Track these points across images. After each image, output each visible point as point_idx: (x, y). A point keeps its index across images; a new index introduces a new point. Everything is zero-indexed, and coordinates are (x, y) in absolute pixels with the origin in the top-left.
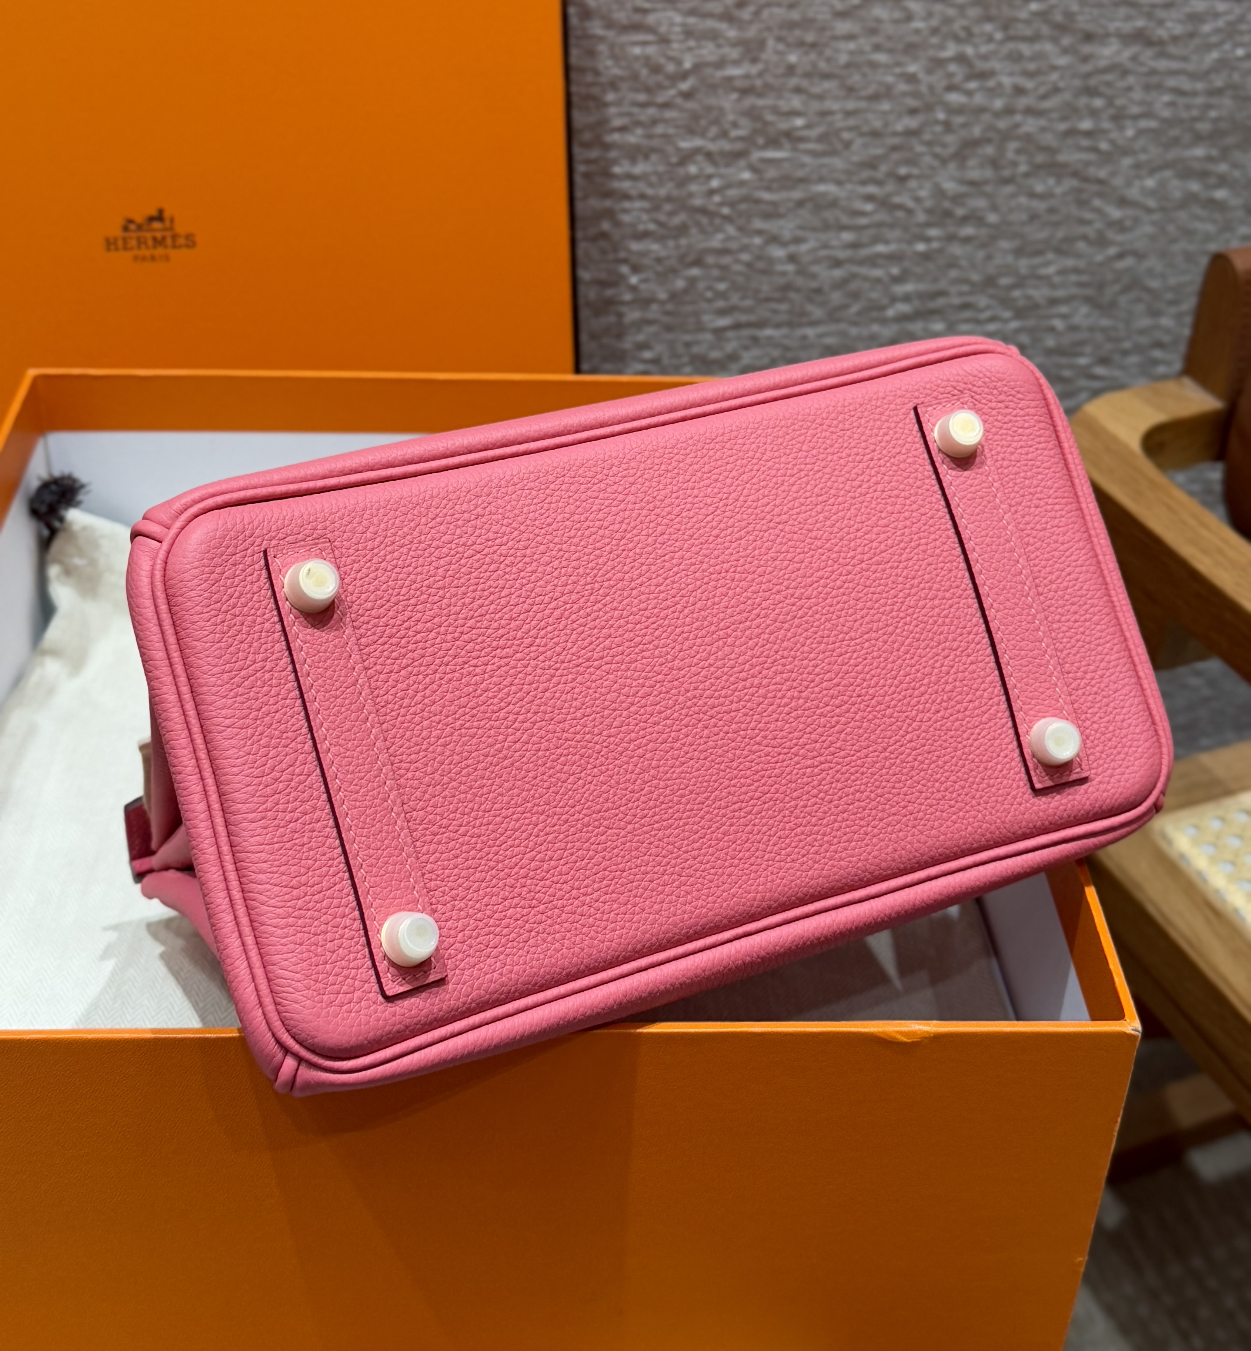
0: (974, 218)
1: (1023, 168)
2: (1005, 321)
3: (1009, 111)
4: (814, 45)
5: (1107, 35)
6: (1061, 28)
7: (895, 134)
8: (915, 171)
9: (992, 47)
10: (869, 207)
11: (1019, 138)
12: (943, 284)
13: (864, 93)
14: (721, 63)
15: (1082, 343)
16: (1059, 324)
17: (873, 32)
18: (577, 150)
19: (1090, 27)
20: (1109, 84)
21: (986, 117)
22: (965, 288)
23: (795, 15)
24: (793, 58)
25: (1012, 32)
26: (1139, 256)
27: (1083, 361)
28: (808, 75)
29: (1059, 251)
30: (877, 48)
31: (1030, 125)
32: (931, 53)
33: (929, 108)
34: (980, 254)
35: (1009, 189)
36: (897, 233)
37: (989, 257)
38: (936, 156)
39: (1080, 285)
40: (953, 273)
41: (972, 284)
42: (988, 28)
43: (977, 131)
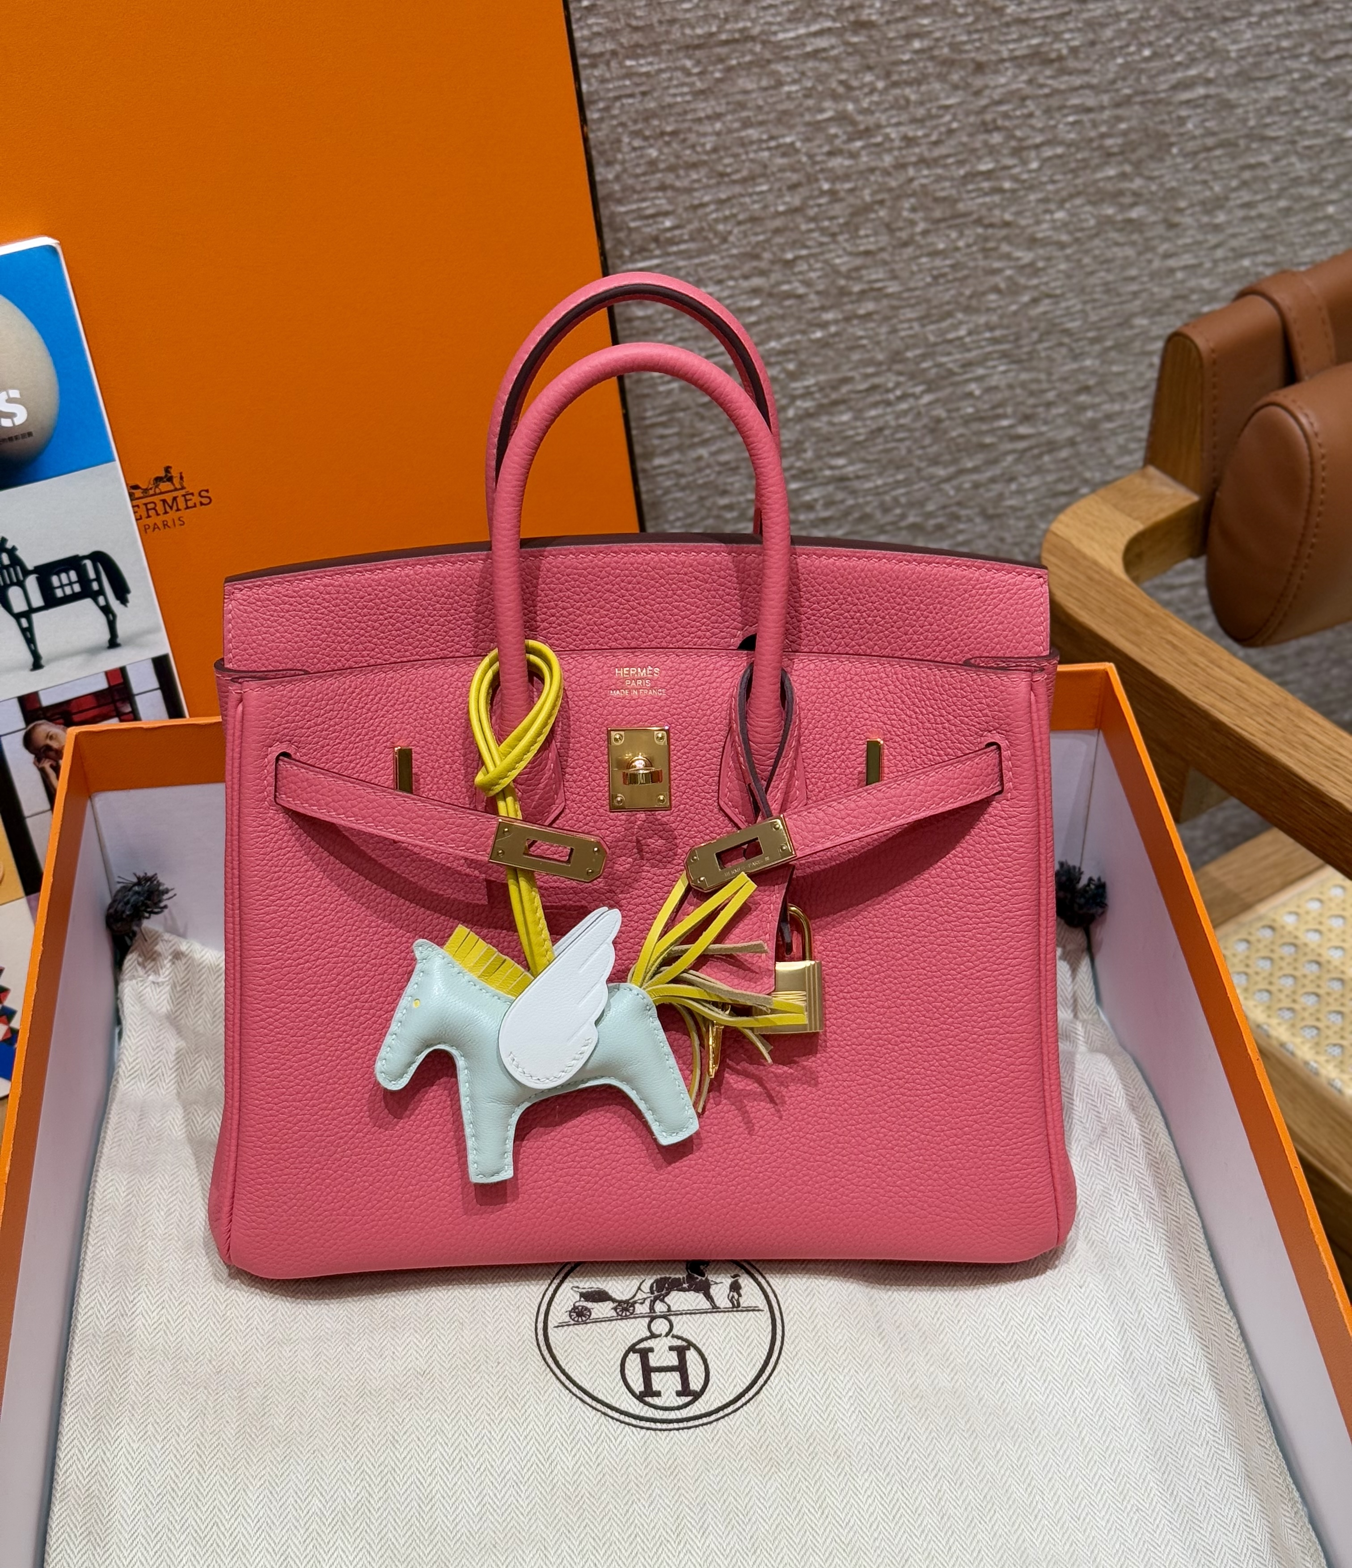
1: (921, 227)
2: (916, 397)
3: (901, 166)
4: (674, 133)
5: (1003, 60)
6: (950, 63)
7: (778, 214)
8: (804, 252)
9: (875, 98)
10: (756, 302)
11: (914, 194)
12: (845, 371)
13: (736, 177)
15: (1001, 404)
16: (974, 388)
17: (742, 106)
19: (981, 57)
20: (1006, 116)
21: (876, 177)
22: (870, 370)
23: (651, 104)
24: (653, 153)
25: (895, 77)
26: (1056, 298)
27: (1005, 423)
28: (672, 169)
29: (967, 310)
30: (747, 124)
31: (924, 177)
32: (808, 118)
33: (811, 179)
34: (884, 329)
35: (909, 251)
36: (791, 323)
37: (894, 331)
38: (823, 231)
39: (995, 341)
40: (856, 356)
41: (880, 364)
42: (868, 78)
43: (867, 195)
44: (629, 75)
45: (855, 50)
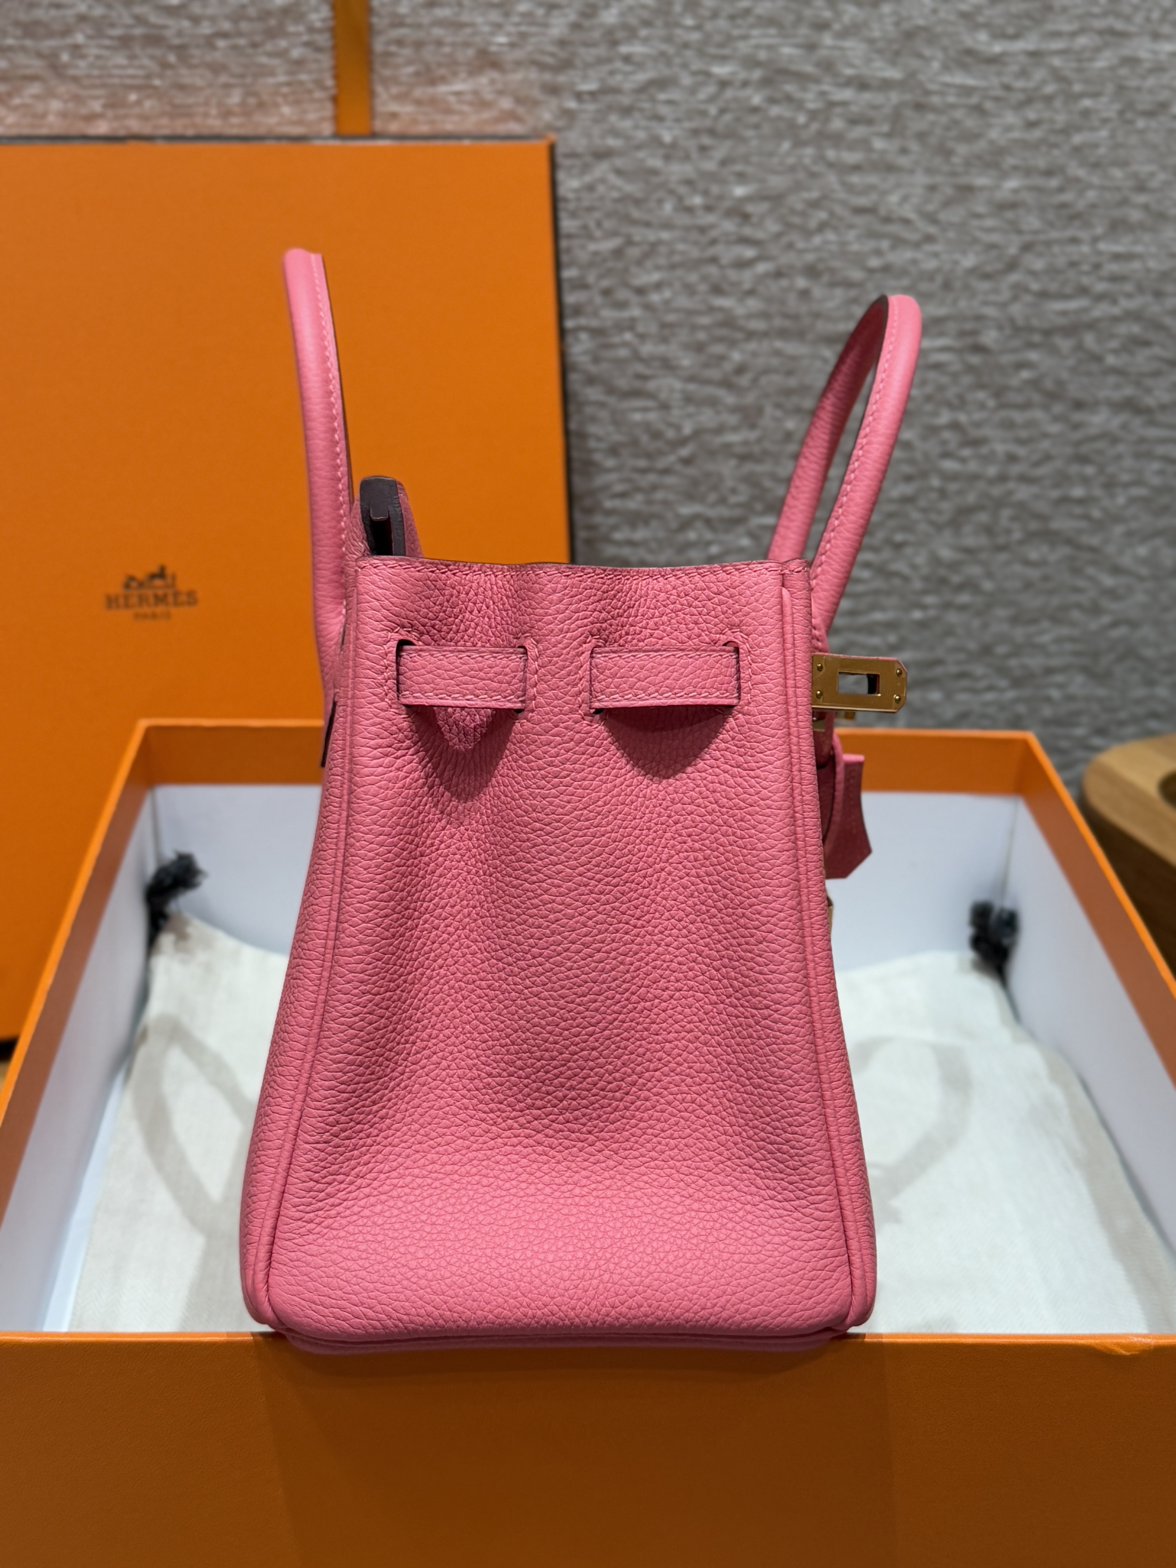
0: (969, 585)
1: (1017, 536)
2: (1002, 690)
3: (1002, 478)
5: (1097, 403)
6: (1053, 396)
7: (891, 501)
8: (910, 538)
9: (985, 414)
11: (1012, 505)
12: (940, 653)
14: (720, 430)
15: (1078, 713)
16: (1055, 694)
18: (578, 516)
19: (1080, 395)
20: (1100, 452)
21: (981, 485)
22: (962, 656)
23: (792, 382)
25: (1004, 400)
26: (1133, 624)
27: (1080, 732)
29: (1055, 620)
31: (1023, 493)
33: (924, 475)
34: (977, 623)
35: (1003, 557)
36: (893, 601)
37: (985, 626)
38: (932, 523)
39: (1077, 654)
40: (950, 642)
41: (969, 652)
42: (981, 395)
43: (971, 498)
44: (777, 353)
45: (970, 369)
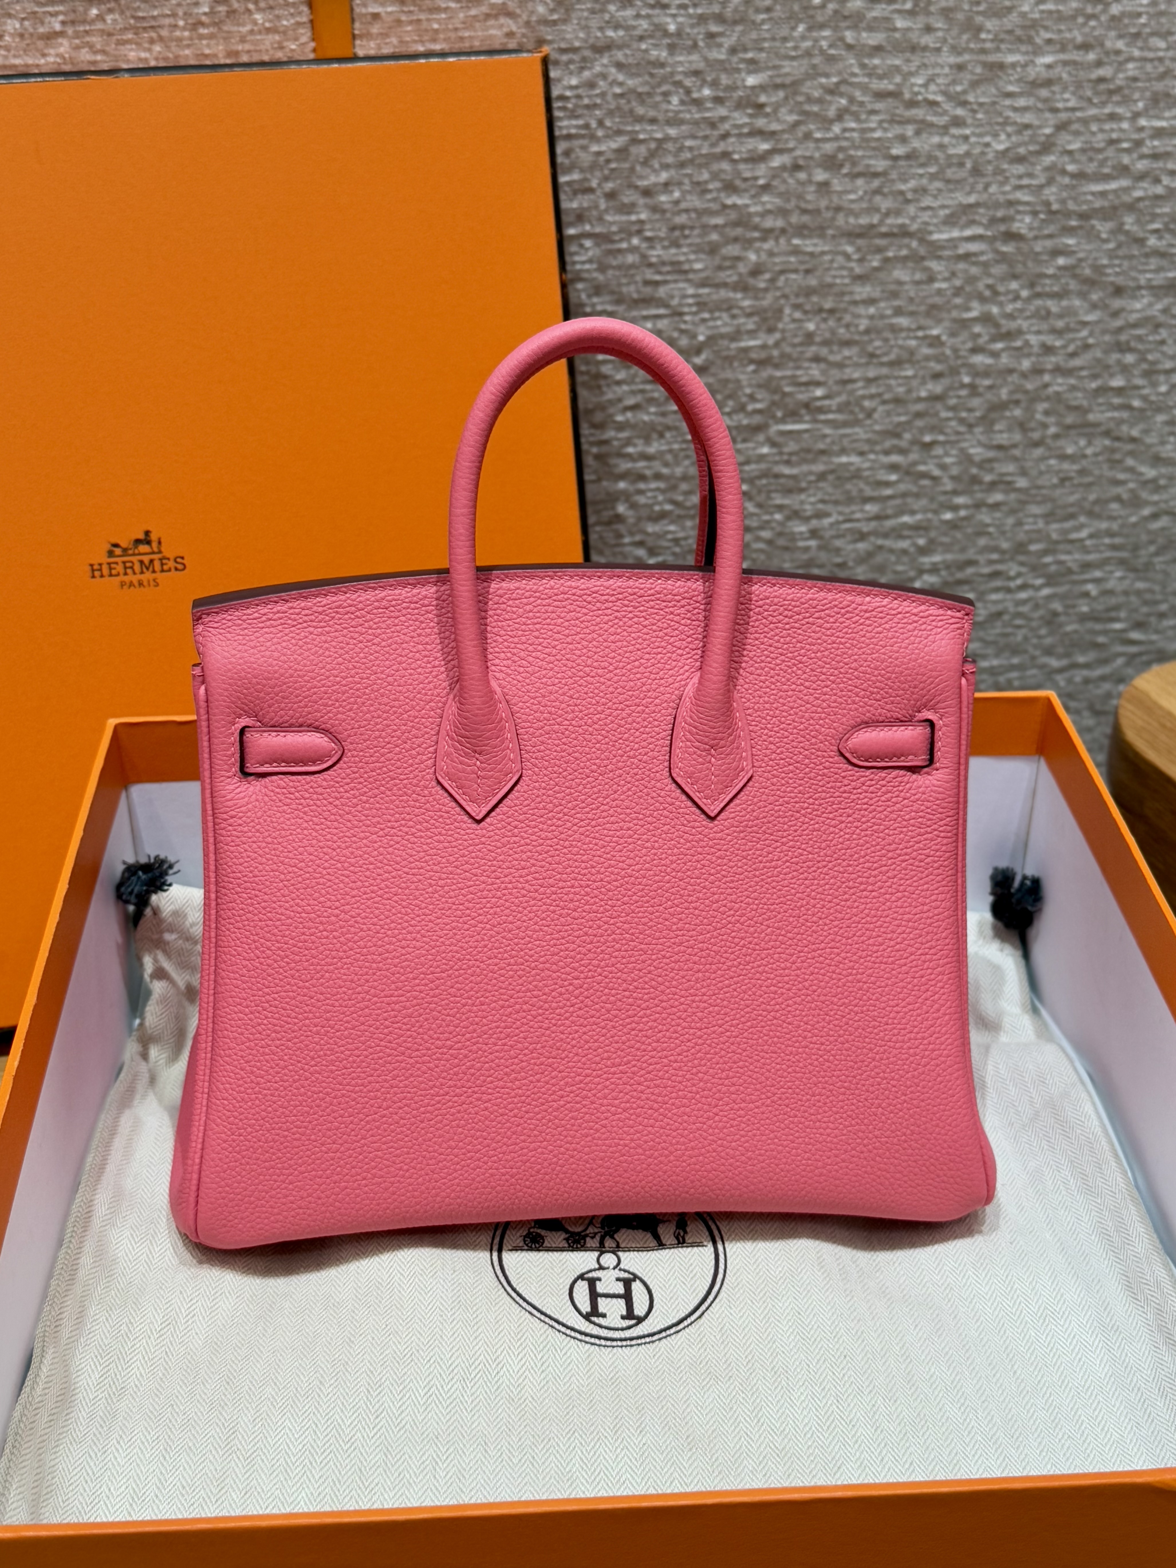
0: (1002, 483)
1: (1052, 430)
2: (1036, 588)
3: (1038, 371)
4: (832, 311)
5: (1140, 288)
6: (1091, 283)
7: (920, 400)
8: (941, 438)
9: (1019, 305)
10: (893, 477)
11: (1048, 399)
12: (971, 554)
13: (885, 359)
14: (736, 335)
15: (1117, 608)
16: (1092, 589)
17: (895, 295)
19: (1120, 281)
20: (1140, 339)
21: (1014, 378)
22: (995, 556)
23: (813, 282)
24: (811, 326)
25: (1039, 289)
27: (1118, 626)
28: (826, 343)
29: (1091, 514)
30: (898, 312)
31: (1059, 385)
32: (955, 314)
33: (954, 372)
34: (1010, 521)
35: (1039, 452)
36: (924, 502)
37: (1019, 524)
38: (962, 421)
39: (1114, 547)
40: (982, 542)
41: (1003, 552)
42: (1014, 285)
43: (1004, 394)
44: (796, 251)
45: (1003, 258)
